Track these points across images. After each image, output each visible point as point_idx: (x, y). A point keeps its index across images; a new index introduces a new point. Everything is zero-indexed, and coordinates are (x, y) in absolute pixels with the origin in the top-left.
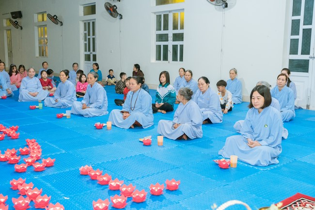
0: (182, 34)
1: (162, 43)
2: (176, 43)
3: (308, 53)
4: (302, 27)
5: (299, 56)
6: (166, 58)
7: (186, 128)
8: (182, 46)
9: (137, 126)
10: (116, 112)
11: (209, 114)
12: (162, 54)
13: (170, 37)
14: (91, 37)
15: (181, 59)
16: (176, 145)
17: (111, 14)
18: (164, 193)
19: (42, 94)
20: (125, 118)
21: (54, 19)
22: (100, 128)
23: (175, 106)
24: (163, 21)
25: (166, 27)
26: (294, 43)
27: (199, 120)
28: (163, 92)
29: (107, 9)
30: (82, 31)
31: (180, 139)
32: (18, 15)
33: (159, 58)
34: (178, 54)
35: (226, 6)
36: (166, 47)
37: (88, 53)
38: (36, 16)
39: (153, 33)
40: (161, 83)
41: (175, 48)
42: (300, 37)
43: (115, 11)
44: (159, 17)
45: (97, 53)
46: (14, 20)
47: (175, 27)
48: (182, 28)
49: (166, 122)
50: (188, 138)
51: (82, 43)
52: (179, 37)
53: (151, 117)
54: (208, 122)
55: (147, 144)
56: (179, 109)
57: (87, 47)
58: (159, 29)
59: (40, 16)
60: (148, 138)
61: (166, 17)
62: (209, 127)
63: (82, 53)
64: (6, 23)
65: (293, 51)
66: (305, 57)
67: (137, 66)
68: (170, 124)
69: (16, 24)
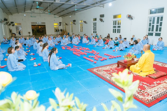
0: (120, 26)
1: (115, 28)
2: (115, 26)
3: (153, 31)
4: (152, 24)
5: (151, 32)
6: (115, 32)
7: (122, 48)
8: (120, 29)
9: (111, 48)
10: (106, 45)
11: (127, 46)
12: (114, 31)
13: (117, 27)
14: (95, 27)
15: (120, 33)
16: (120, 51)
17: (101, 21)
18: (116, 57)
19: (87, 41)
20: (108, 46)
21: (85, 22)
22: (104, 48)
23: (119, 44)
24: (115, 23)
25: (116, 24)
26: (150, 28)
27: (124, 47)
28: (116, 42)
29: (100, 20)
30: (92, 25)
31: (120, 50)
32: (74, 21)
33: (113, 32)
34: (119, 31)
35: (132, 19)
36: (116, 29)
37: (94, 31)
38: (79, 21)
39: (112, 26)
40: (115, 40)
41: (118, 30)
42: (151, 27)
43: (102, 20)
44: (114, 22)
45: (97, 31)
46: (74, 22)
47: (118, 24)
48: (120, 24)
49: (118, 47)
50: (122, 50)
51: (92, 28)
52: (119, 27)
53: (114, 46)
54: (126, 47)
55: (114, 51)
56: (120, 45)
57: (94, 29)
58: (114, 25)
59: (81, 21)
60: (114, 50)
61: (116, 22)
62: (127, 48)
63: (93, 31)
64: (71, 23)
65: (149, 30)
66: (152, 32)
67: (109, 34)
68: (118, 48)
69: (74, 23)
